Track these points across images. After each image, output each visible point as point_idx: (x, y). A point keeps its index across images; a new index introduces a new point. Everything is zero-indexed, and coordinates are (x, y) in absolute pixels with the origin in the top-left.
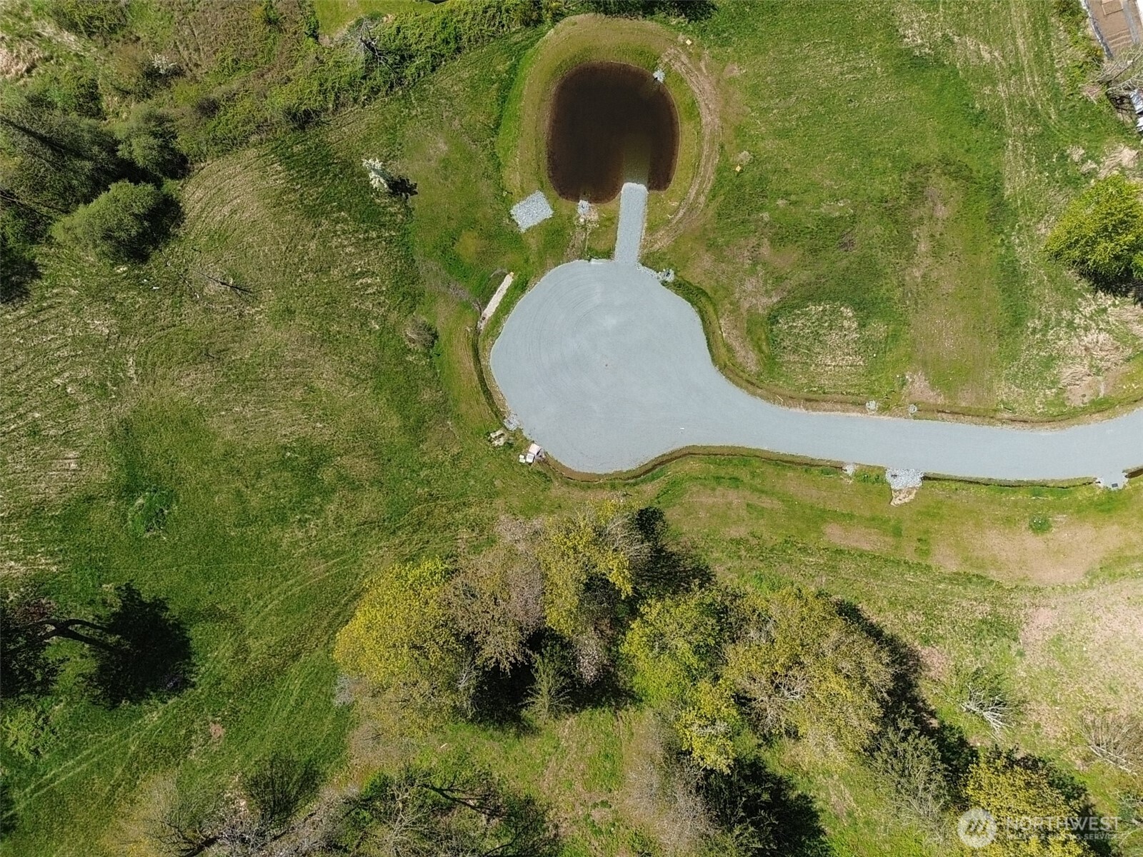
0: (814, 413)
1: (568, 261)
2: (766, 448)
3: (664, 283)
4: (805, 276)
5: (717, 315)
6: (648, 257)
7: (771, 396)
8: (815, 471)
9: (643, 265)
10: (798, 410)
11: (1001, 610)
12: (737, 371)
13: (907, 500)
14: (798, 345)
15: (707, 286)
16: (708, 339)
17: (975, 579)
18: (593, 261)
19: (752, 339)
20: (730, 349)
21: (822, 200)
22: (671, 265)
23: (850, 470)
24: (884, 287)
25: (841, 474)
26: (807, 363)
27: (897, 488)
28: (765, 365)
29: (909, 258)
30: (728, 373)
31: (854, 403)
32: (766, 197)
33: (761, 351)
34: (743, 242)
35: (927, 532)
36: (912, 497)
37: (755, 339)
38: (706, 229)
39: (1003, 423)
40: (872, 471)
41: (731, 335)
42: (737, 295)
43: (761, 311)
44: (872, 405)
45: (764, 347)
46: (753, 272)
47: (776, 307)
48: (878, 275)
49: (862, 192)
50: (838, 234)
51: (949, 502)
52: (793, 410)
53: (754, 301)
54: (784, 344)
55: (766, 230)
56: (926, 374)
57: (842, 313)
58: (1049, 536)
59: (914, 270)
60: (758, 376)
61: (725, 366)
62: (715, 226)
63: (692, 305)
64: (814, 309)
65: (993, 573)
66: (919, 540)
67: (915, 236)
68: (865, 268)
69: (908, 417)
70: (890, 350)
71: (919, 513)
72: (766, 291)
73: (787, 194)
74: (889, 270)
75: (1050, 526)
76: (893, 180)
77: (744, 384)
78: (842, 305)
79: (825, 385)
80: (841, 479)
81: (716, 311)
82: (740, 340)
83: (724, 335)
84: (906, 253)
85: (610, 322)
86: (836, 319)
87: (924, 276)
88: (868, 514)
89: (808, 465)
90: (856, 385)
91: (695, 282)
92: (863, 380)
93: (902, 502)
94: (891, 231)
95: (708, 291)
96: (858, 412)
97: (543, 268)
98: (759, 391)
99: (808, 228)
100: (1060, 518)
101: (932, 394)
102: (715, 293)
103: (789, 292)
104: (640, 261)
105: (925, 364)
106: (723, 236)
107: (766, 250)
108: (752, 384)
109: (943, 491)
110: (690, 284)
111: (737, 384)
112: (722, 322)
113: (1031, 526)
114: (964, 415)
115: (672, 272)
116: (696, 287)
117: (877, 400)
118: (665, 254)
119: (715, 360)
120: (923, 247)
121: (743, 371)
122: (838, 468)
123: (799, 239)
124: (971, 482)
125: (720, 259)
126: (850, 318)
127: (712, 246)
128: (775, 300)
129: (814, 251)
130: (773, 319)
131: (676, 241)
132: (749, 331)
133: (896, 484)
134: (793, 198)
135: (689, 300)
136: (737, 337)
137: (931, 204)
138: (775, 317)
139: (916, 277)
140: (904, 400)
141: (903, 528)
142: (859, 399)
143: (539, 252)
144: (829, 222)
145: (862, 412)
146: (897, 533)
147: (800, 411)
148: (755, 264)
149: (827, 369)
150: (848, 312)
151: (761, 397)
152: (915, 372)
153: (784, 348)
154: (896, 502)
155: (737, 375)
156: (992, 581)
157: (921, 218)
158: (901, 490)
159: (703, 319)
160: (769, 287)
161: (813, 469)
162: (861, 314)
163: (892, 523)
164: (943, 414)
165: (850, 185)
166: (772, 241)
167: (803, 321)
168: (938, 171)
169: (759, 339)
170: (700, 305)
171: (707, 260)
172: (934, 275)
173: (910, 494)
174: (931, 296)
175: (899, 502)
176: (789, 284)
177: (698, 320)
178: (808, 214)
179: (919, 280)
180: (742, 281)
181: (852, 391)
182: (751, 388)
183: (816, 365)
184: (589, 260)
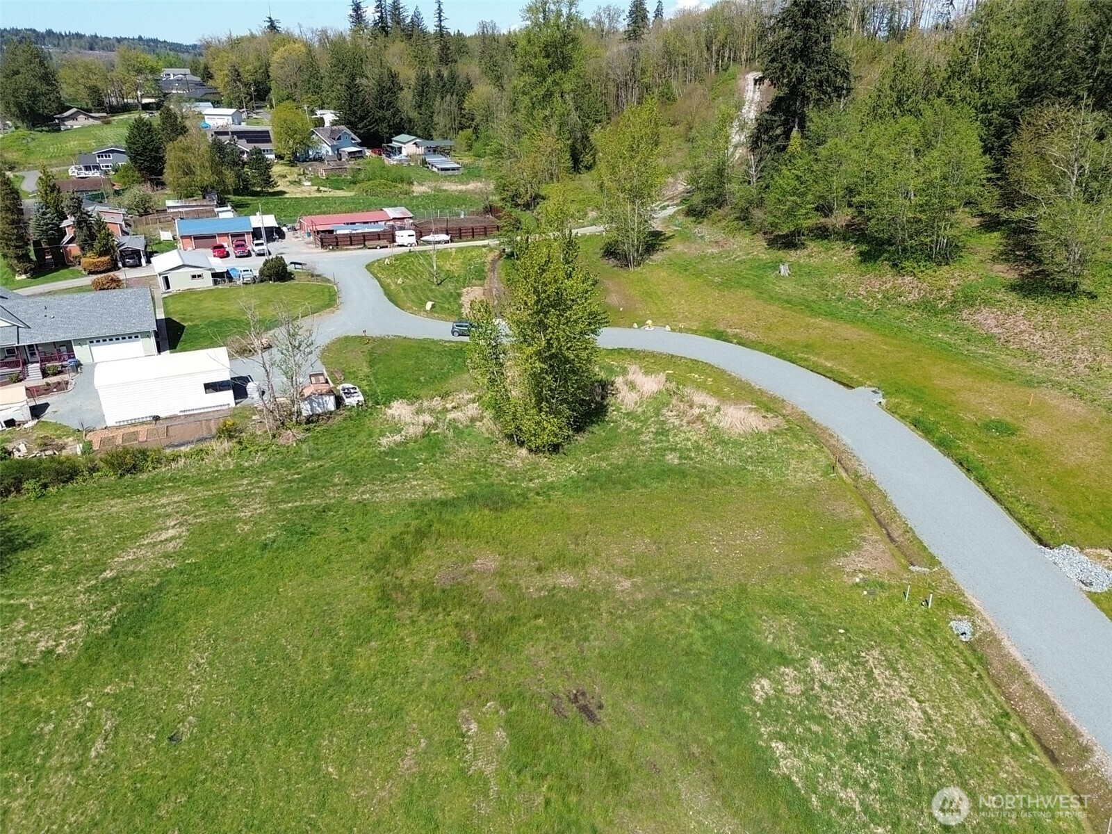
4: (696, 797)
21: (462, 774)
24: (674, 628)
26: (953, 765)
29: (593, 596)
36: (1105, 551)
44: (964, 626)
48: (647, 642)
49: (439, 690)
50: (556, 728)
51: (1062, 508)
56: (831, 556)
57: (767, 700)
58: (1009, 419)
59: (619, 588)
64: (787, 761)
67: (544, 593)
68: (636, 666)
69: (943, 569)
70: (814, 608)
74: (631, 625)
76: (413, 635)
78: (749, 700)
79: (984, 717)
84: (585, 603)
86: (790, 707)
99: (548, 802)
100: (968, 417)
101: (868, 548)
105: (813, 561)
109: (1046, 519)
113: (1011, 435)
117: (943, 621)
120: (566, 579)
126: (776, 682)
129: (617, 779)
137: (472, 577)
139: (634, 585)
140: (909, 580)
149: (938, 717)
150: (762, 687)
152: (838, 571)
157: (503, 587)
162: (754, 662)
164: (895, 535)
165: (418, 712)
167: (835, 786)
173: (1101, 554)
174: (667, 562)
178: (504, 807)
183: (944, 742)
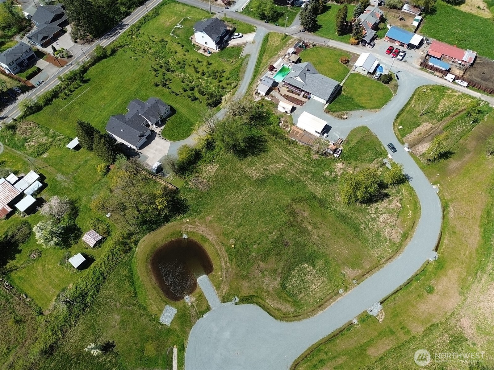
0: (326, 310)
1: (195, 323)
2: (321, 338)
3: (236, 304)
4: (282, 264)
5: (264, 300)
6: (224, 299)
7: (306, 316)
8: (345, 332)
9: (224, 303)
10: (319, 313)
11: (451, 332)
12: (287, 316)
13: (383, 317)
14: (299, 289)
15: (252, 292)
16: (268, 312)
17: (432, 328)
18: (204, 316)
19: (283, 300)
20: (278, 309)
21: (267, 236)
22: (234, 295)
23: (355, 321)
24: (310, 249)
25: (354, 326)
26: (308, 294)
27: (376, 315)
28: (295, 306)
29: (309, 234)
30: (284, 319)
31: (335, 295)
32: (249, 248)
33: (289, 301)
34: (253, 268)
35: (401, 323)
36: (384, 314)
37: (284, 299)
38: (237, 273)
39: (385, 264)
40: (363, 315)
41: (274, 304)
42: (265, 288)
43: (278, 287)
44: (341, 291)
45: (289, 299)
46: (264, 276)
47: (281, 282)
48: (304, 246)
49: (277, 225)
50: (281, 243)
51: (396, 305)
52: (318, 315)
53: (273, 285)
54: (295, 293)
55: (257, 259)
56: (348, 266)
57: (304, 267)
58: (436, 291)
59: (314, 237)
60: (296, 312)
61: (282, 317)
62: (239, 270)
63: (252, 304)
64: (294, 273)
65: (434, 320)
66: (401, 329)
67: (305, 227)
68: (298, 247)
69: (356, 286)
70: (329, 267)
71: (392, 318)
72: (274, 278)
73: (255, 242)
74: (306, 242)
75: (433, 287)
76: (283, 215)
77: (293, 318)
78: (302, 264)
79: (320, 296)
80: (356, 327)
81: (262, 299)
82: (279, 303)
83: (272, 306)
84: (306, 233)
85: (227, 334)
86: (304, 271)
87: (318, 236)
88: (376, 334)
89: (340, 332)
90: (330, 288)
91: (247, 295)
92: (331, 285)
93: (383, 319)
94: (296, 230)
95: (254, 294)
96: (339, 297)
97: (186, 334)
98: (301, 317)
99: (270, 248)
100: (433, 282)
101: (355, 272)
102: (257, 292)
103: (281, 273)
104: (222, 302)
105: (344, 263)
106: (245, 271)
107: (263, 265)
108: (296, 316)
109: (391, 303)
110: (246, 297)
111: (291, 321)
112: (267, 301)
113: (428, 292)
114: (371, 271)
115: (236, 297)
116: (249, 296)
117: (341, 288)
118: (229, 293)
119: (276, 318)
120: (310, 228)
121: (289, 314)
122: (351, 324)
123: (270, 253)
124: (396, 292)
125: (249, 280)
126: (308, 267)
127: (243, 278)
128: (279, 279)
129: (278, 254)
130: (284, 287)
131: (230, 285)
132: (280, 298)
133: (375, 313)
134: (258, 242)
135: (250, 303)
136: (277, 303)
137: (301, 214)
138: (284, 285)
139: (316, 238)
140: (349, 280)
141: (392, 329)
142: (335, 292)
143: (181, 329)
144: (275, 241)
145: (340, 296)
146: (392, 332)
147: (320, 313)
148: (262, 272)
149: (316, 290)
150: (306, 265)
151: (303, 319)
152: (344, 268)
153: (296, 294)
154: (381, 320)
155: (288, 317)
156: (437, 323)
157: (301, 220)
158: (378, 314)
159: (260, 306)
160: (274, 277)
161: (343, 332)
162: (311, 263)
163: (387, 330)
164: (365, 276)
165: (272, 226)
166: (262, 261)
167: (294, 280)
168: (294, 204)
169: (285, 298)
170: (255, 301)
171: (245, 284)
172: (321, 234)
173: (382, 313)
174: (326, 241)
175: (382, 320)
176: (279, 270)
177: (259, 307)
178: (266, 244)
179: (318, 238)
180: (263, 282)
181: (331, 291)
182: (297, 318)
183: (311, 292)
184: (203, 317)
